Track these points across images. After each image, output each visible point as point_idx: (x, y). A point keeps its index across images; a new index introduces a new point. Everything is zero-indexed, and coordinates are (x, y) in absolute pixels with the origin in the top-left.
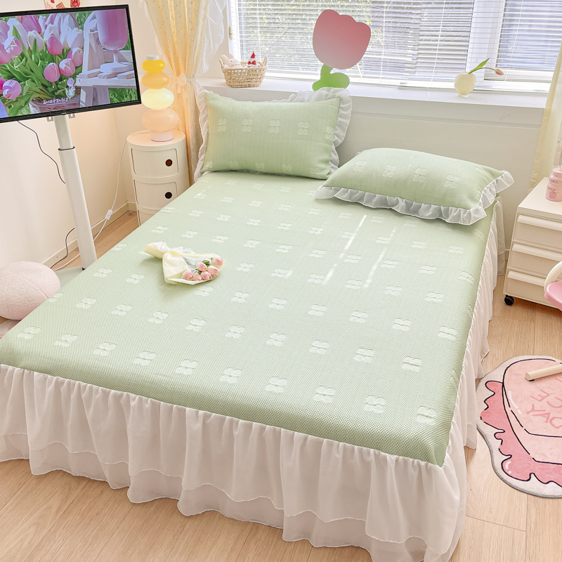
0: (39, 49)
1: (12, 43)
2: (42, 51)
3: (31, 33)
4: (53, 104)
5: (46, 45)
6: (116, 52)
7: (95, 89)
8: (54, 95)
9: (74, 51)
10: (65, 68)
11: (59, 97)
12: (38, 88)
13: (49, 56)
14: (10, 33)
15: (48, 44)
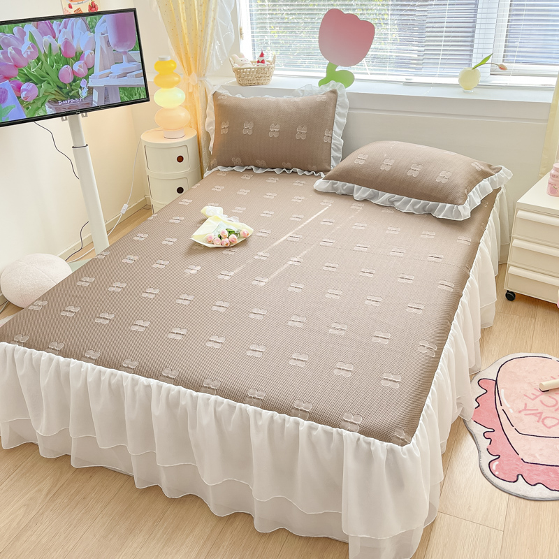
0: (54, 53)
1: (29, 48)
2: (57, 55)
3: (46, 38)
4: (67, 104)
5: (60, 49)
6: (125, 53)
7: (106, 88)
8: (68, 96)
9: (86, 53)
10: (79, 70)
11: (73, 97)
12: (53, 89)
13: (63, 58)
14: (27, 38)
15: (62, 48)
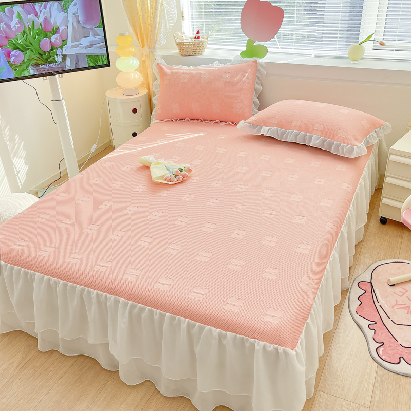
0: (36, 28)
1: (16, 24)
2: (38, 29)
3: (30, 16)
4: (47, 67)
6: (92, 29)
7: (77, 56)
8: (47, 61)
9: (61, 28)
10: (55, 41)
11: (51, 62)
12: (35, 56)
13: (43, 32)
14: (15, 16)
15: (42, 24)
